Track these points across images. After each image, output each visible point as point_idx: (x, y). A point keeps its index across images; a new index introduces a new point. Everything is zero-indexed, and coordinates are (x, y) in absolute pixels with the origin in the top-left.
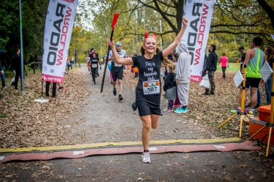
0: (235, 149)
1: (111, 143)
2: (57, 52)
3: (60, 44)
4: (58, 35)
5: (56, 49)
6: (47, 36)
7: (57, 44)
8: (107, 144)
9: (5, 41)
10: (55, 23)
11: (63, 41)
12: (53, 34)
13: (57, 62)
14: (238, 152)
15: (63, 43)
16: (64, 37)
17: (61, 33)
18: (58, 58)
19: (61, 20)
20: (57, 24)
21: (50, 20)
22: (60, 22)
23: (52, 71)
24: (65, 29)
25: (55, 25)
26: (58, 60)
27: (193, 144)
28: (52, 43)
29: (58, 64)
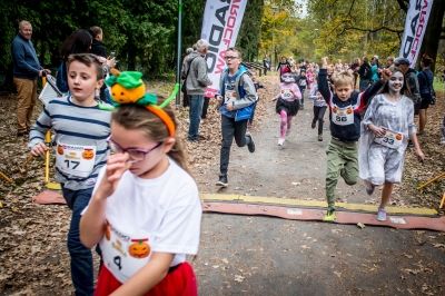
0: (418, 226)
1: (242, 197)
2: (217, 55)
3: (222, 43)
4: (221, 29)
5: (216, 50)
6: (206, 30)
7: (217, 43)
8: (236, 197)
9: (168, 31)
10: (218, 11)
11: (228, 38)
12: (214, 28)
13: (216, 69)
14: (419, 232)
15: (227, 42)
16: (229, 33)
17: (226, 27)
18: (217, 63)
19: (227, 8)
20: (220, 13)
21: (212, 8)
22: (224, 10)
24: (232, 20)
25: (217, 15)
26: (218, 66)
27: (360, 211)
28: (211, 41)
29: (216, 72)
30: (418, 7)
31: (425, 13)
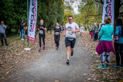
4: (33, 16)
6: (30, 17)
7: (32, 21)
15: (35, 20)
23: (31, 35)
24: (35, 12)
25: (32, 11)
29: (32, 31)
30: (107, 2)
31: (110, 4)
